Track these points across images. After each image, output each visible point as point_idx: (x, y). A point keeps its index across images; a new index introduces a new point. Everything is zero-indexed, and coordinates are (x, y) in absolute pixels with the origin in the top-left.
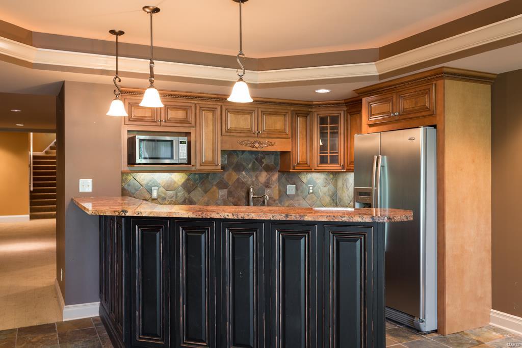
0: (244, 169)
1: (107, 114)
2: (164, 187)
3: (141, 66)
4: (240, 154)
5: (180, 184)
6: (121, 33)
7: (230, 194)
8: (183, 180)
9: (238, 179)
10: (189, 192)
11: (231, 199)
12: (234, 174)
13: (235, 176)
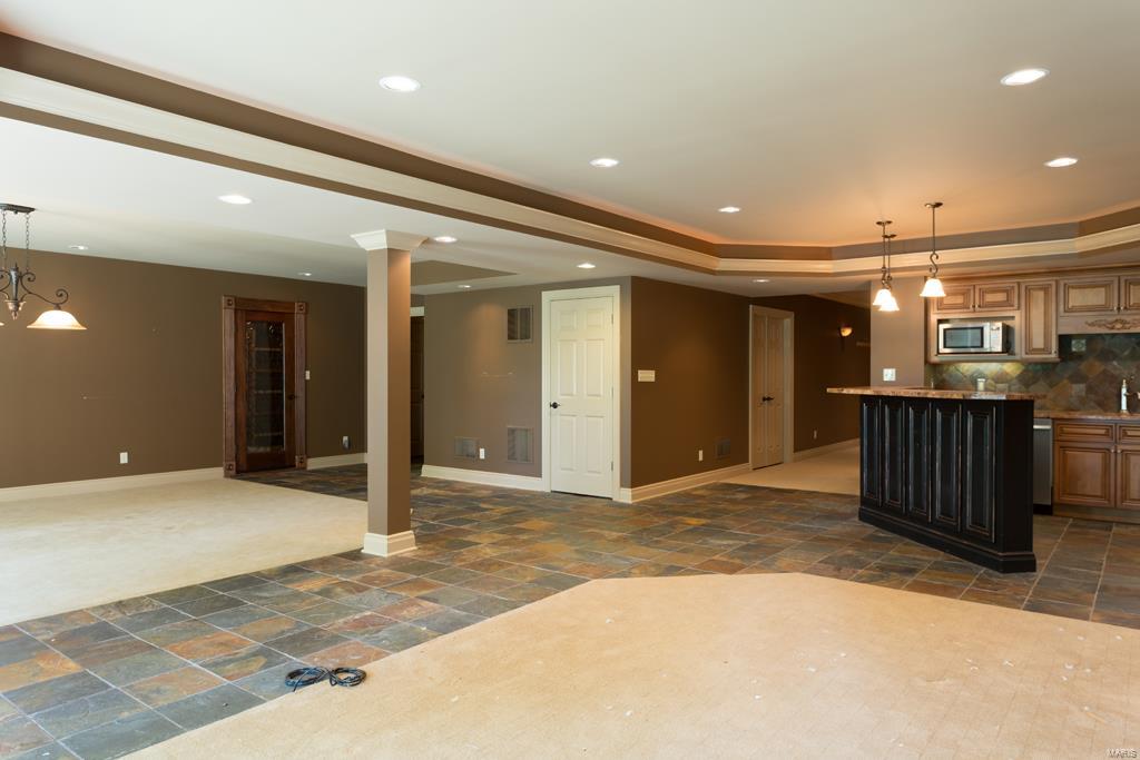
0: (1115, 357)
1: (898, 309)
2: (993, 379)
3: (920, 259)
4: (1107, 338)
5: (1015, 375)
6: (893, 236)
7: (1090, 389)
8: (1018, 372)
9: (1105, 372)
10: (1027, 385)
11: (1092, 396)
12: (1097, 364)
13: (1099, 367)
